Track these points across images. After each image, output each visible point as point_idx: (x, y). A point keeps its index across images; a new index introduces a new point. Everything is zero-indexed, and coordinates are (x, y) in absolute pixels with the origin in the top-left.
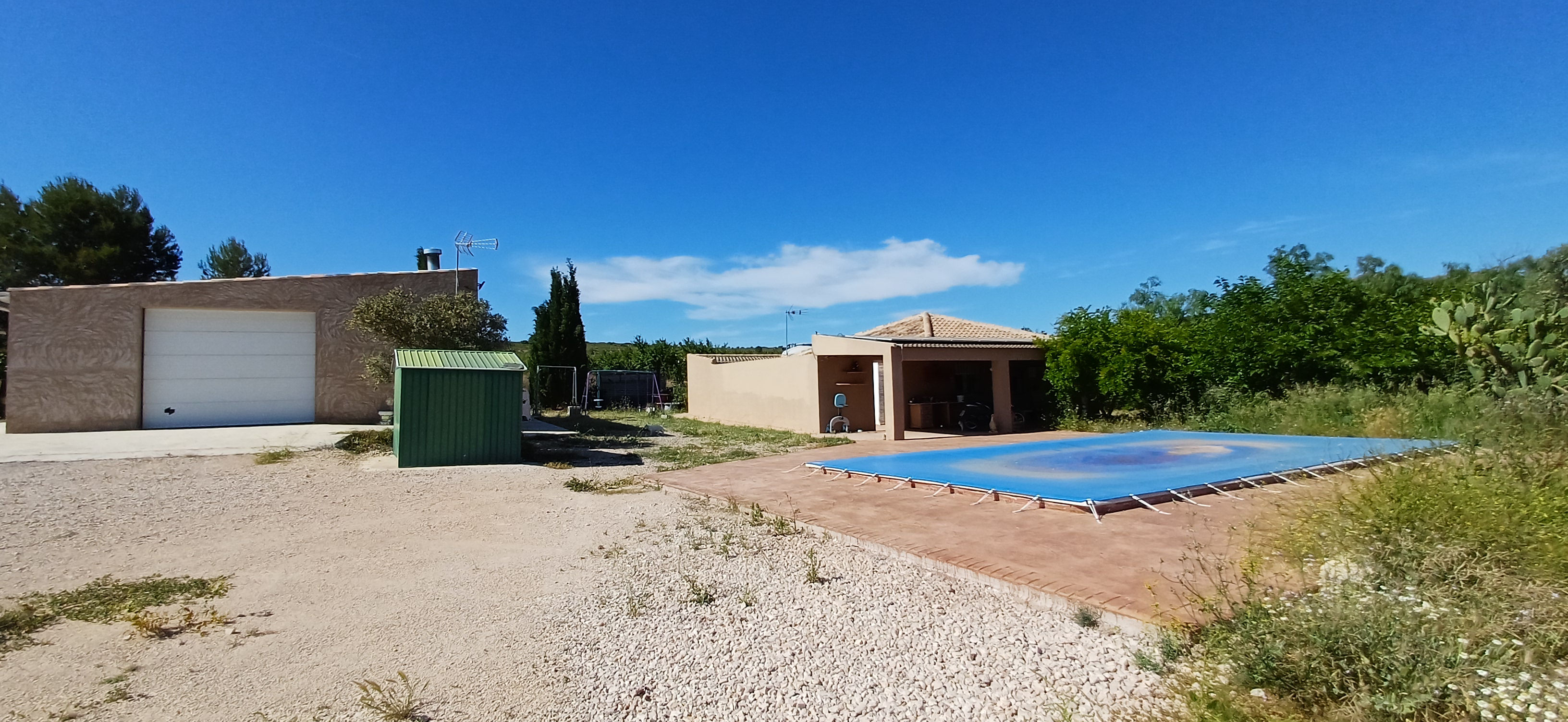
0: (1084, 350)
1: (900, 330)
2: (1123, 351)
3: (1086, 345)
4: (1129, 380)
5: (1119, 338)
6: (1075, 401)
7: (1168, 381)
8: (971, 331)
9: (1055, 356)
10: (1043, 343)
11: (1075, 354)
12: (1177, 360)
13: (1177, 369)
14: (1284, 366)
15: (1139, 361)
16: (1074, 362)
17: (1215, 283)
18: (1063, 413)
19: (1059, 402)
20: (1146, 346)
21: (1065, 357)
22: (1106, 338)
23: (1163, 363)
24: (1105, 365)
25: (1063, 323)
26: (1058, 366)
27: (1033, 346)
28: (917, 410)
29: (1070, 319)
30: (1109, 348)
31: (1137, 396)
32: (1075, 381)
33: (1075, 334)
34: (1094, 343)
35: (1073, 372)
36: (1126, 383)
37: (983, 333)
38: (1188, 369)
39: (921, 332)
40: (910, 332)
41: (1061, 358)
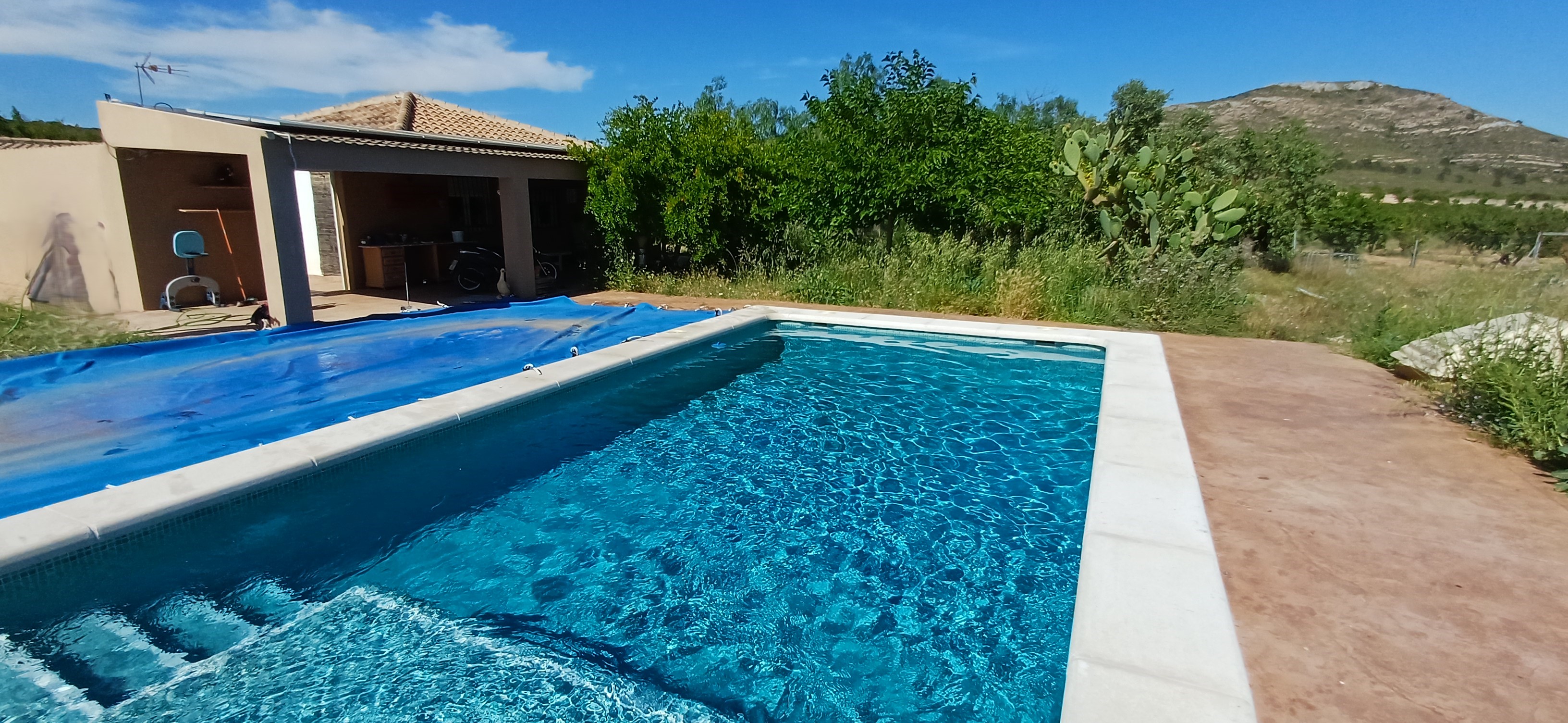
0: (644, 168)
1: (358, 117)
2: (698, 173)
3: (647, 160)
4: (706, 216)
5: (693, 154)
6: (631, 246)
7: (752, 220)
8: (480, 128)
9: (601, 176)
10: (584, 153)
11: (632, 174)
12: (765, 190)
13: (764, 204)
14: (907, 207)
15: (719, 189)
16: (629, 186)
17: (822, 80)
18: (612, 263)
19: (607, 247)
20: (727, 168)
21: (616, 177)
22: (676, 153)
23: (747, 193)
24: (674, 193)
25: (615, 123)
26: (606, 190)
27: (569, 158)
28: (374, 256)
29: (626, 118)
30: (678, 168)
31: (714, 240)
32: (631, 216)
33: (630, 142)
34: (657, 160)
35: (629, 202)
36: (700, 221)
37: (499, 133)
38: (778, 201)
39: (391, 122)
40: (374, 120)
41: (610, 179)
